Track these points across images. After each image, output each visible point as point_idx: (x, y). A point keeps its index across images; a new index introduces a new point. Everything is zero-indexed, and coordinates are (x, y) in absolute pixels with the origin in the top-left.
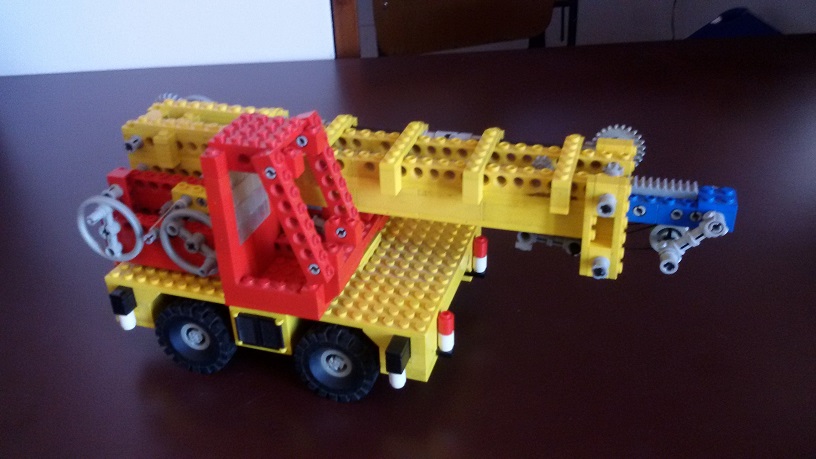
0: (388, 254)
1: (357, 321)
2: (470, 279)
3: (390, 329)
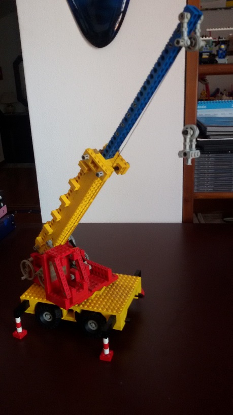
0: (108, 291)
1: (100, 310)
2: (137, 298)
3: (110, 313)
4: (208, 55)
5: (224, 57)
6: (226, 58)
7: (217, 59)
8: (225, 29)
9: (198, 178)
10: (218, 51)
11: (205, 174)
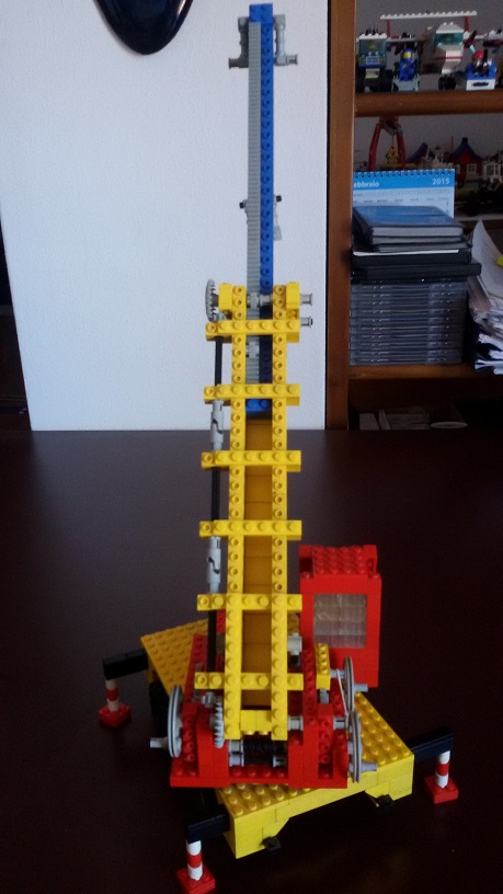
4: (377, 73)
5: (410, 78)
6: (416, 81)
7: (396, 81)
8: (419, 16)
9: (357, 336)
10: (397, 65)
11: (371, 326)
